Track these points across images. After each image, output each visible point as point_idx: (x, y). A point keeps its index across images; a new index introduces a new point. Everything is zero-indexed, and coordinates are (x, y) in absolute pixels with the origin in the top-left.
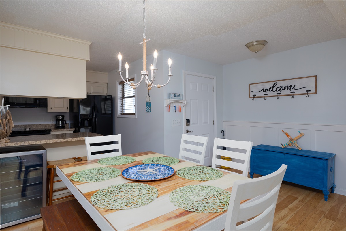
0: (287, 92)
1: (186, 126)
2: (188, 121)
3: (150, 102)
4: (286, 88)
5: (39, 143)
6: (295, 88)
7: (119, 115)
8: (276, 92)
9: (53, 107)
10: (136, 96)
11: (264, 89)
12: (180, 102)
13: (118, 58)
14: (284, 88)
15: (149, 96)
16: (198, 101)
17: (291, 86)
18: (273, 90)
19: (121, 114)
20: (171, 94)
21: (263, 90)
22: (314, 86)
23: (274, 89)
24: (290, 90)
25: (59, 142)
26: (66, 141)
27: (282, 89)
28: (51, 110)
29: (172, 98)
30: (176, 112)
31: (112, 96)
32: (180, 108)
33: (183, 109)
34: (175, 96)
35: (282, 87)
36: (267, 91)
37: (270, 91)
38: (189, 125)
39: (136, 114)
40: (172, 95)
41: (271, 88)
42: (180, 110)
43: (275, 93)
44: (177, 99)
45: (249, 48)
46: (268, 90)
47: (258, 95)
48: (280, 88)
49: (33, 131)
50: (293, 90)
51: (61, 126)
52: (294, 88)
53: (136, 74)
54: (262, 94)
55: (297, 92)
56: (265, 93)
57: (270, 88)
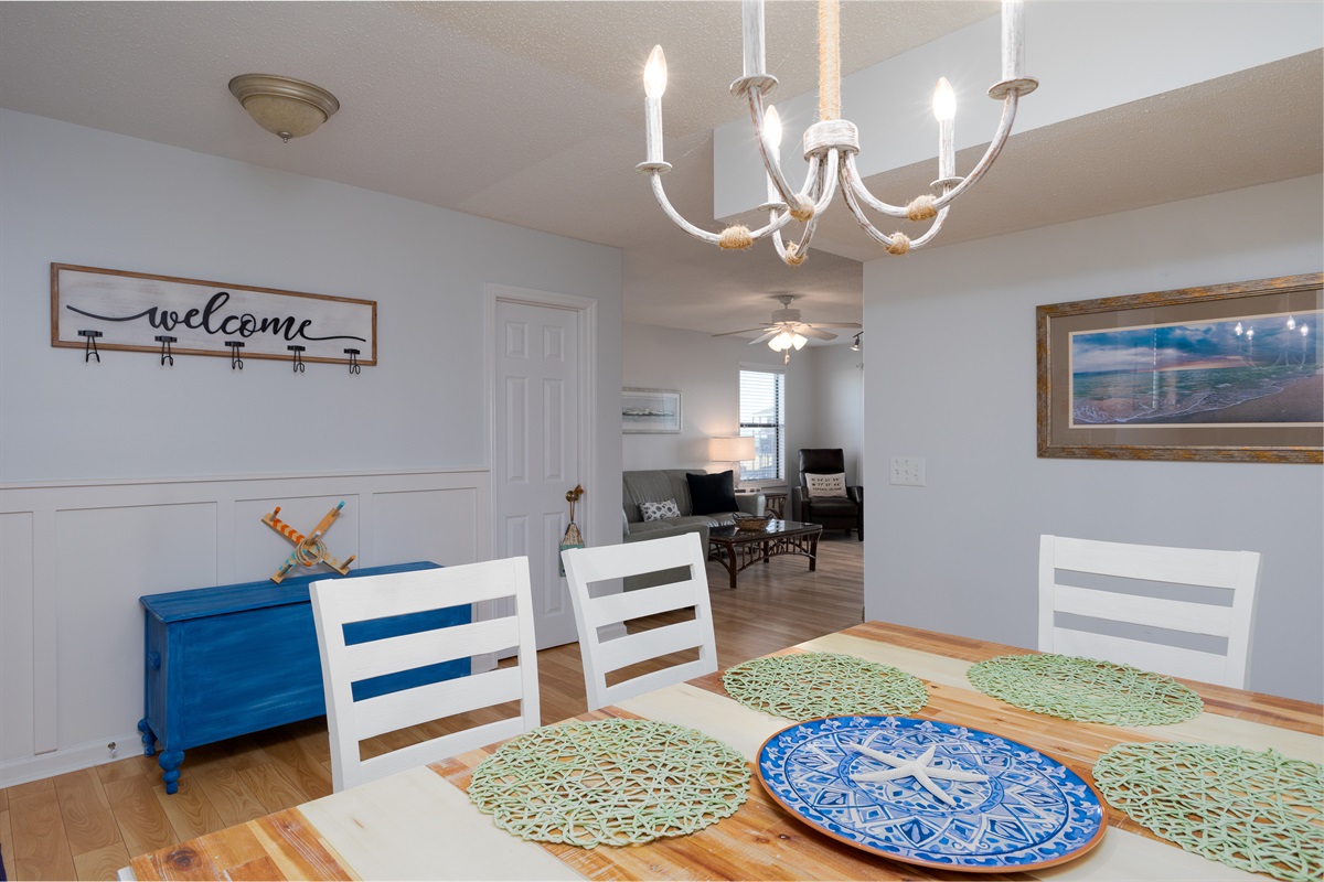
0: (274, 343)
4: (271, 328)
6: (307, 331)
8: (221, 337)
11: (156, 309)
14: (259, 325)
17: (291, 321)
18: (205, 323)
21: (152, 312)
22: (368, 336)
23: (215, 323)
24: (286, 337)
27: (250, 326)
35: (250, 318)
36: (176, 322)
37: (189, 326)
41: (197, 312)
43: (218, 342)
45: (247, 104)
46: (182, 317)
47: (111, 334)
48: (244, 324)
50: (299, 341)
52: (301, 330)
54: (145, 333)
55: (312, 350)
56: (161, 331)
57: (192, 313)
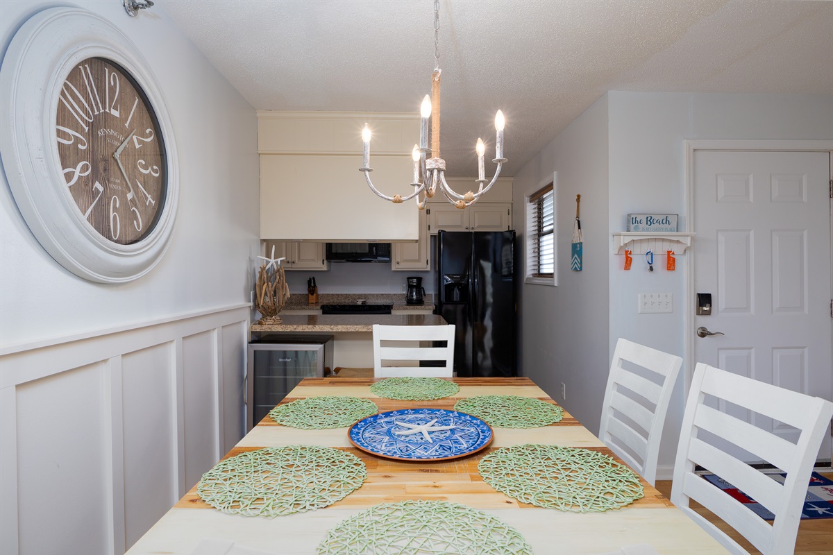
1: (698, 313)
2: (704, 300)
3: (581, 244)
5: (319, 330)
7: (530, 278)
9: (403, 261)
10: (555, 231)
12: (670, 241)
13: (363, 138)
15: (579, 228)
16: (752, 233)
19: (534, 275)
20: (632, 216)
25: (353, 330)
26: (365, 330)
28: (397, 266)
29: (636, 229)
30: (651, 269)
31: (515, 233)
32: (669, 258)
33: (683, 263)
34: (650, 221)
38: (708, 313)
39: (556, 276)
40: (638, 219)
42: (671, 263)
44: (657, 230)
49: (344, 306)
51: (416, 300)
53: (555, 173)
